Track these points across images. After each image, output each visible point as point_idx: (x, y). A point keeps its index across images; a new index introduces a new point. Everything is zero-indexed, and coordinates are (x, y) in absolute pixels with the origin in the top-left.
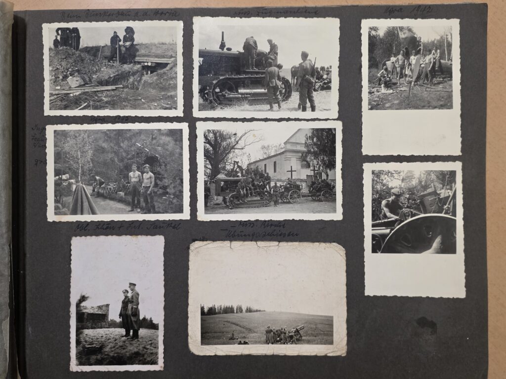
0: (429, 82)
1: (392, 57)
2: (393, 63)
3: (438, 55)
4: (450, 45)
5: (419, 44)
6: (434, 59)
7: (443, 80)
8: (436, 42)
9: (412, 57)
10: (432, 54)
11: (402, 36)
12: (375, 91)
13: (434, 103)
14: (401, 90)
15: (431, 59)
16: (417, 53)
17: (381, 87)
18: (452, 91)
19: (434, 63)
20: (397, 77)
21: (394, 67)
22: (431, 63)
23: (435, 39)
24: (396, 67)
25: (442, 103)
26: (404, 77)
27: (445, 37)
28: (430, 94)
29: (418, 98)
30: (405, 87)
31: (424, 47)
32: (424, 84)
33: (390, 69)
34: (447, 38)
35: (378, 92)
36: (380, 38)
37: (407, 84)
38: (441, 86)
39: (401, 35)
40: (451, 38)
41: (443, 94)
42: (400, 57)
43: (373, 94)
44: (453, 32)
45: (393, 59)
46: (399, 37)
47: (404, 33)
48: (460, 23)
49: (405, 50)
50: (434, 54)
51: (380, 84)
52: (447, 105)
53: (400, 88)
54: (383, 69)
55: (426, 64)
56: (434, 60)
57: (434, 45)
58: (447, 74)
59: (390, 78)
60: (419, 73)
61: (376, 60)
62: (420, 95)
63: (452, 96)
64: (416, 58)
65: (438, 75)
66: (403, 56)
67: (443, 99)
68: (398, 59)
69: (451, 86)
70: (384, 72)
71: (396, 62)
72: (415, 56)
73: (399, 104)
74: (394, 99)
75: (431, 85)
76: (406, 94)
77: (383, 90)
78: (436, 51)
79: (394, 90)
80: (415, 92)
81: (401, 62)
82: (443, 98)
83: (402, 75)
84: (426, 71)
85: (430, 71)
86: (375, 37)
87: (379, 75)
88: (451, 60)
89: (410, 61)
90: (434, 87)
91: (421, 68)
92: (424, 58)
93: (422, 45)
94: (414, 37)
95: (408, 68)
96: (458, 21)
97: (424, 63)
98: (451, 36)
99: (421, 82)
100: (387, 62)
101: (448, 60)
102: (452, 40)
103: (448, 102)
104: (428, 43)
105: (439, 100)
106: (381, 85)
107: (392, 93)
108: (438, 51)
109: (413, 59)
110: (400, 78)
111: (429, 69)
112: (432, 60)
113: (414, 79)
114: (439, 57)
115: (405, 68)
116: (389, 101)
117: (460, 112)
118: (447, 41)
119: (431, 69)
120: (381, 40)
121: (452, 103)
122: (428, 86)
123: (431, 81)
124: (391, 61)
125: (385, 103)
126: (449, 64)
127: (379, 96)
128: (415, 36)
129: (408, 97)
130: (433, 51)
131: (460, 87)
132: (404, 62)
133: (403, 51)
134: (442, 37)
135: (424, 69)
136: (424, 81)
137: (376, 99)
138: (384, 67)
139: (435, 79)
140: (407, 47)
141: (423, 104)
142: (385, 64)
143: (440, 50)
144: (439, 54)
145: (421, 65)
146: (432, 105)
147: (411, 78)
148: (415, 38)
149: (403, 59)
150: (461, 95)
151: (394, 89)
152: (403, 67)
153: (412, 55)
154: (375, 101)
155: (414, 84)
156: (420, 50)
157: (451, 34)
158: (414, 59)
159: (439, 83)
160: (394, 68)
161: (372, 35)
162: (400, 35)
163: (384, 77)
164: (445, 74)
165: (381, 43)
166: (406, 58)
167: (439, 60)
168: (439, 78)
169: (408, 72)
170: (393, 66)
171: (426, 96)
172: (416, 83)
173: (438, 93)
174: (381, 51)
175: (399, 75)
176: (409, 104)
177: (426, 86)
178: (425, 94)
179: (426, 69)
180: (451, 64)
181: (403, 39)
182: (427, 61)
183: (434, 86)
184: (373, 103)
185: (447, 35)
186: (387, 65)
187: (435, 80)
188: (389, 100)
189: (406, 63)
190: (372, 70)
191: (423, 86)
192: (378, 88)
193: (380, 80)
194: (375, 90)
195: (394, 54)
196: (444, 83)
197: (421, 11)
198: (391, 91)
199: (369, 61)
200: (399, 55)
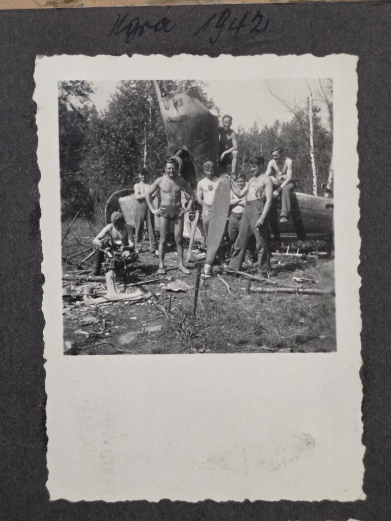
0: (259, 263)
1: (138, 181)
2: (142, 200)
3: (288, 176)
4: (325, 143)
5: (224, 137)
6: (275, 187)
7: (304, 258)
8: (279, 131)
9: (204, 183)
10: (269, 171)
11: (169, 112)
12: (86, 292)
13: (275, 333)
14: (170, 291)
15: (264, 187)
16: (221, 168)
17: (104, 281)
18: (333, 294)
19: (276, 202)
20: (156, 247)
21: (147, 216)
22: (265, 200)
23: (277, 123)
24: (152, 216)
25: (299, 332)
26: (179, 248)
27: (311, 114)
28: (262, 301)
29: (224, 317)
30: (182, 278)
31: (240, 149)
32: (241, 269)
33: (131, 222)
34: (316, 120)
35: (95, 297)
36: (96, 121)
37: (187, 271)
38: (297, 276)
39: (167, 109)
40: (331, 119)
41: (304, 303)
42: (165, 181)
43: (78, 303)
44: (336, 100)
45: (142, 189)
46: (160, 115)
47: (176, 104)
48: (361, 69)
49: (179, 160)
50: (274, 173)
51: (99, 272)
52: (317, 338)
53: (166, 282)
54: (109, 222)
55: (248, 203)
56: (276, 193)
57: (274, 144)
58: (315, 239)
59: (132, 250)
60: (226, 234)
61: (87, 193)
62: (231, 304)
63: (334, 310)
64: (215, 184)
65: (287, 241)
66: (174, 177)
67: (302, 320)
68: (158, 187)
69: (329, 276)
70: (115, 232)
71: (152, 199)
72: (211, 178)
73: (161, 335)
74: (146, 318)
75: (265, 275)
76: (186, 304)
77: (112, 291)
78: (280, 163)
79: (145, 291)
80: (215, 296)
81: (166, 199)
82: (303, 315)
83: (173, 242)
84: (249, 229)
85: (260, 227)
86: (80, 116)
87: (96, 241)
88: (330, 192)
89: (198, 193)
90: (274, 281)
91: (232, 219)
92: (242, 186)
93: (234, 142)
94: (210, 115)
95: (191, 219)
96: (353, 60)
97: (243, 201)
98: (331, 112)
99: (232, 263)
100: (121, 199)
101: (320, 193)
102: (332, 127)
103: (322, 328)
104: (255, 137)
105: (291, 321)
106: (103, 274)
107: (140, 301)
108: (289, 162)
109: (206, 188)
110: (166, 250)
111: (260, 221)
112: (268, 192)
113: (210, 254)
114: (291, 181)
115: (182, 218)
116: (132, 326)
117: (359, 363)
118: (316, 128)
119: (266, 220)
120: (100, 125)
121: (334, 332)
122: (256, 277)
123: (264, 260)
124: (136, 196)
125: (119, 333)
126: (323, 205)
127: (97, 309)
128: (213, 112)
129: (191, 314)
130: (272, 163)
131: (357, 281)
132: (178, 198)
133: (174, 161)
134: (298, 117)
135: (242, 222)
136: (243, 260)
137: (89, 319)
138: (115, 215)
139: (277, 253)
140: (185, 148)
141: (239, 335)
142: (115, 206)
143: (292, 158)
144: (289, 172)
145: (232, 207)
146: (269, 337)
147: (202, 251)
148: (213, 120)
149: (176, 188)
150: (362, 308)
151: (147, 287)
152: (173, 216)
153: (202, 174)
154: (85, 326)
155: (211, 271)
156: (228, 158)
157: (330, 106)
158: (211, 189)
159: (290, 268)
160: (145, 218)
161: (69, 109)
162: (163, 111)
163: (114, 247)
164: (309, 239)
165: (102, 135)
166: (183, 186)
167: (291, 190)
168: (291, 251)
169: (189, 231)
170: (141, 213)
171: (249, 308)
172: (216, 268)
173: (289, 299)
174: (101, 163)
175: (161, 241)
176: (194, 336)
177: (251, 276)
178: (246, 304)
179: (248, 221)
180: (331, 206)
181: (171, 121)
182: (252, 197)
183: (275, 275)
184: (80, 331)
185: (315, 110)
186: (123, 207)
187: (278, 258)
188: (129, 322)
189: (183, 201)
190: (72, 224)
191: (238, 276)
192: (95, 284)
193: (101, 257)
194: (84, 289)
195: (144, 172)
196: (307, 266)
197: (230, 29)
198: (138, 294)
199: (65, 194)
200: (160, 175)
